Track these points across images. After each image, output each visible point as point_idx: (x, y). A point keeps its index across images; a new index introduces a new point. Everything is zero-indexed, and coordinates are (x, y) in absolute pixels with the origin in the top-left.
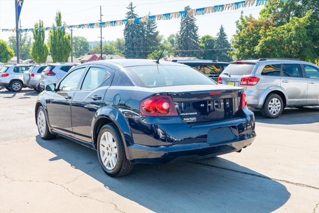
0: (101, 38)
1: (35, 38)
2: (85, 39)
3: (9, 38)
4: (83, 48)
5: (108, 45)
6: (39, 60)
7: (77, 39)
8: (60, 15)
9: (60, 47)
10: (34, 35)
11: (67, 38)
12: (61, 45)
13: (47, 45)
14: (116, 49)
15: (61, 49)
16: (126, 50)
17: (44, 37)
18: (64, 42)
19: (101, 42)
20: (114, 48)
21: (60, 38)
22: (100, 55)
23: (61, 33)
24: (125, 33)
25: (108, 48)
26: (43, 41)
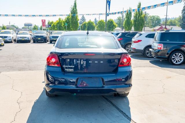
0: (167, 16)
1: (127, 17)
2: (159, 17)
3: (118, 18)
4: (157, 22)
5: (173, 20)
6: (128, 29)
7: (154, 17)
8: (140, 4)
9: (139, 22)
10: (126, 16)
11: (143, 17)
12: (139, 21)
13: (132, 21)
14: (178, 22)
15: (139, 23)
16: (182, 23)
17: (131, 17)
18: (141, 19)
19: (166, 18)
20: (177, 22)
21: (139, 17)
22: (165, 26)
23: (140, 14)
24: (182, 12)
25: (173, 22)
26: (130, 19)
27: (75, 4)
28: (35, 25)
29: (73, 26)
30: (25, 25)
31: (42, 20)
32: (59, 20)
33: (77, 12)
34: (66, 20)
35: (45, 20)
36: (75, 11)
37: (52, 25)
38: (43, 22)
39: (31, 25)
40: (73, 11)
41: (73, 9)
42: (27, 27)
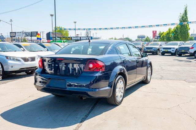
27: (186, 11)
28: (147, 37)
29: (181, 36)
30: (139, 37)
31: (153, 31)
32: (169, 30)
33: (187, 20)
34: (175, 30)
35: (156, 31)
36: (185, 19)
37: (162, 36)
38: (154, 33)
39: (144, 37)
40: (183, 19)
41: (183, 17)
42: (141, 39)
